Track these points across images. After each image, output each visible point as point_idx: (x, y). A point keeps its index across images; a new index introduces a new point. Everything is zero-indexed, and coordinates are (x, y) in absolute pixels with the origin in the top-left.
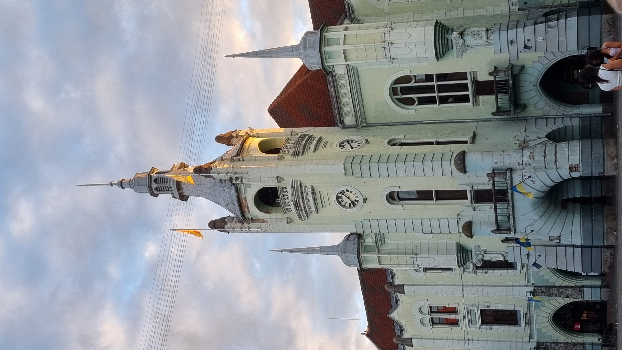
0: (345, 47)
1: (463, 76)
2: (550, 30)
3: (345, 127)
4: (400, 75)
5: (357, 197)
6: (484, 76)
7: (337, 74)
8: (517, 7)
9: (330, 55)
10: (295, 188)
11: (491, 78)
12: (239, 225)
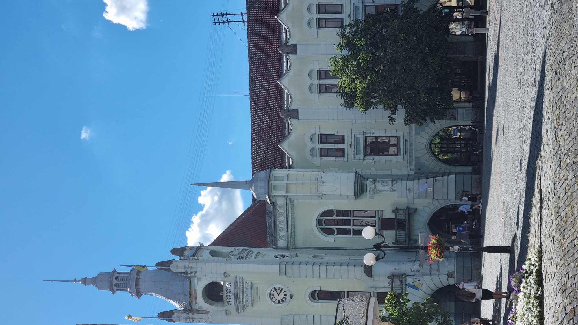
0: (288, 182)
1: (372, 213)
2: (437, 183)
3: (277, 248)
4: (326, 208)
5: (286, 295)
6: (389, 215)
7: (278, 204)
8: (414, 172)
9: (275, 187)
10: (238, 282)
11: (392, 216)
12: (184, 315)
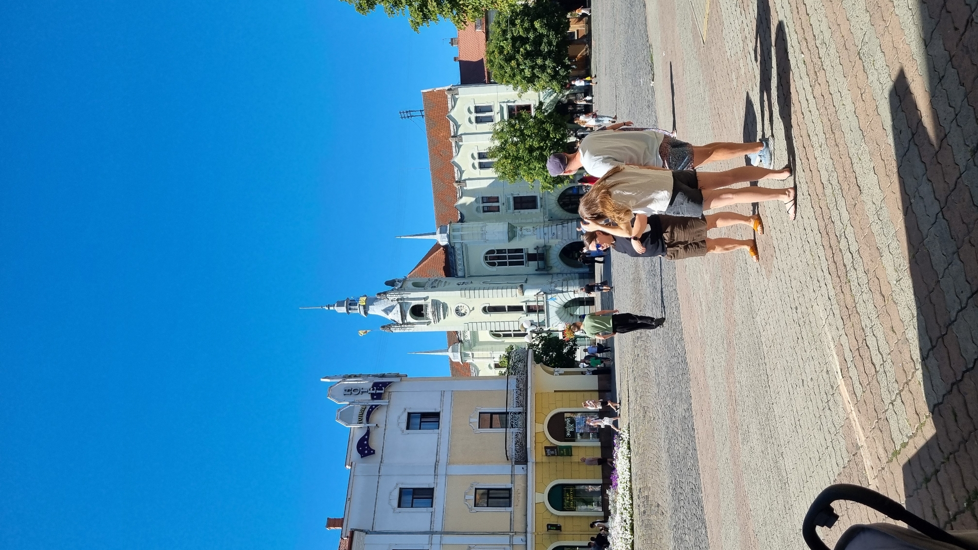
0: (462, 233)
1: (521, 250)
3: (458, 277)
4: (490, 249)
5: (466, 310)
6: (532, 251)
7: (457, 248)
8: (548, 219)
9: (454, 237)
10: (433, 304)
11: (535, 252)
